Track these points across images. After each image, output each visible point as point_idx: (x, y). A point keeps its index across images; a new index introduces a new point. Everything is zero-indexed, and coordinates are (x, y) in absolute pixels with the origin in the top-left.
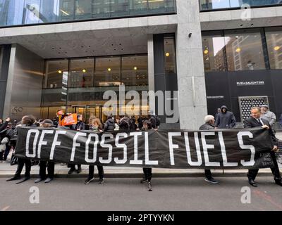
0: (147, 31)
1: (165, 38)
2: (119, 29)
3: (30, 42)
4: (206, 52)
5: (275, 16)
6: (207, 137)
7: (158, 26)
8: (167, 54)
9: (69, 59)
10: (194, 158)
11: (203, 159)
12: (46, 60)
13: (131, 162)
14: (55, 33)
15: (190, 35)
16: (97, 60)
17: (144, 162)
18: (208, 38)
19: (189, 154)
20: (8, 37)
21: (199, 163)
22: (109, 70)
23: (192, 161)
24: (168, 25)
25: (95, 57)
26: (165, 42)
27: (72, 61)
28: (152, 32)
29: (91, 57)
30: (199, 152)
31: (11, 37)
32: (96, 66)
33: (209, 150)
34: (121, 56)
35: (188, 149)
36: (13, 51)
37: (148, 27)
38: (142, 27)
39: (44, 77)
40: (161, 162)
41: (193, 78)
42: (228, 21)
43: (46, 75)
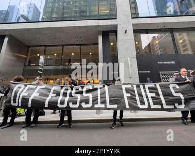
0: (98, 29)
1: (110, 34)
2: (80, 27)
3: (19, 34)
4: (137, 43)
5: (177, 22)
6: (149, 88)
7: (105, 26)
8: (112, 44)
9: (45, 46)
10: (143, 103)
11: (149, 104)
12: (29, 47)
13: (96, 106)
14: (37, 28)
15: (126, 32)
16: (65, 47)
17: (106, 106)
18: (138, 35)
19: (138, 100)
20: (4, 30)
21: (146, 106)
22: (73, 54)
23: (141, 105)
24: (112, 25)
25: (63, 46)
26: (110, 36)
27: (48, 48)
28: (101, 29)
29: (61, 45)
30: (145, 99)
31: (6, 30)
32: (64, 52)
33: (152, 97)
34: (81, 45)
35: (137, 96)
36: (6, 40)
37: (99, 26)
38: (95, 26)
39: (26, 58)
40: (119, 106)
41: (129, 58)
42: (150, 24)
43: (28, 57)
